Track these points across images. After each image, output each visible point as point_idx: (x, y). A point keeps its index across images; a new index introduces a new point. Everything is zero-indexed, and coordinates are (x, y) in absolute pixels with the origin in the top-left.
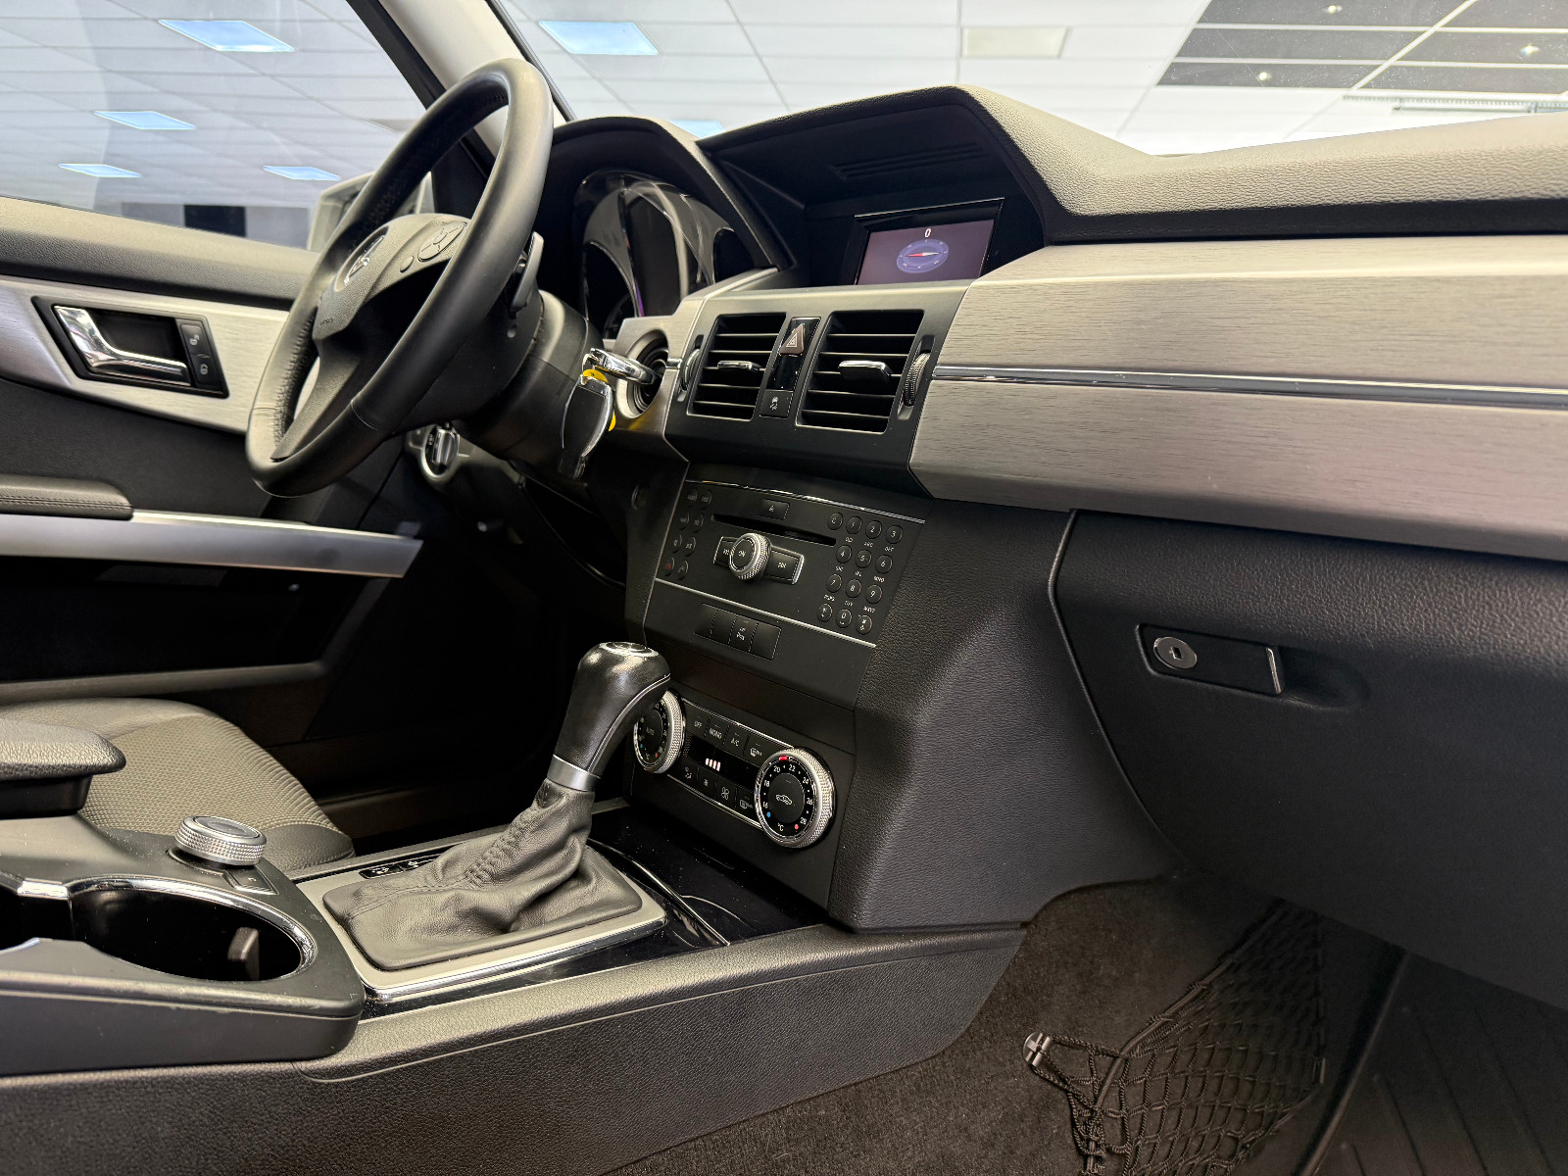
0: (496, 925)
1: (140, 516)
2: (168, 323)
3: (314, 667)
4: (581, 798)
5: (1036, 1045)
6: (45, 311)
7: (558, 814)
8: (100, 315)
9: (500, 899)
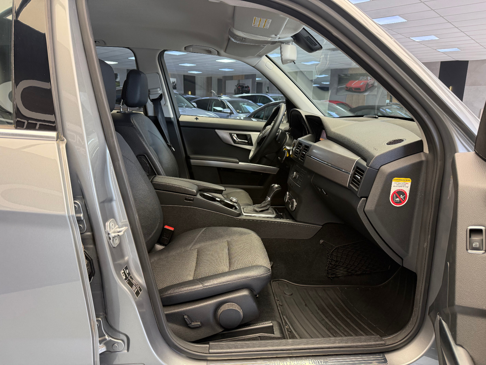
0: (257, 212)
1: (240, 163)
2: (246, 135)
3: (262, 187)
4: (269, 201)
5: (321, 241)
6: (231, 135)
7: (266, 202)
8: (237, 135)
9: (258, 210)
